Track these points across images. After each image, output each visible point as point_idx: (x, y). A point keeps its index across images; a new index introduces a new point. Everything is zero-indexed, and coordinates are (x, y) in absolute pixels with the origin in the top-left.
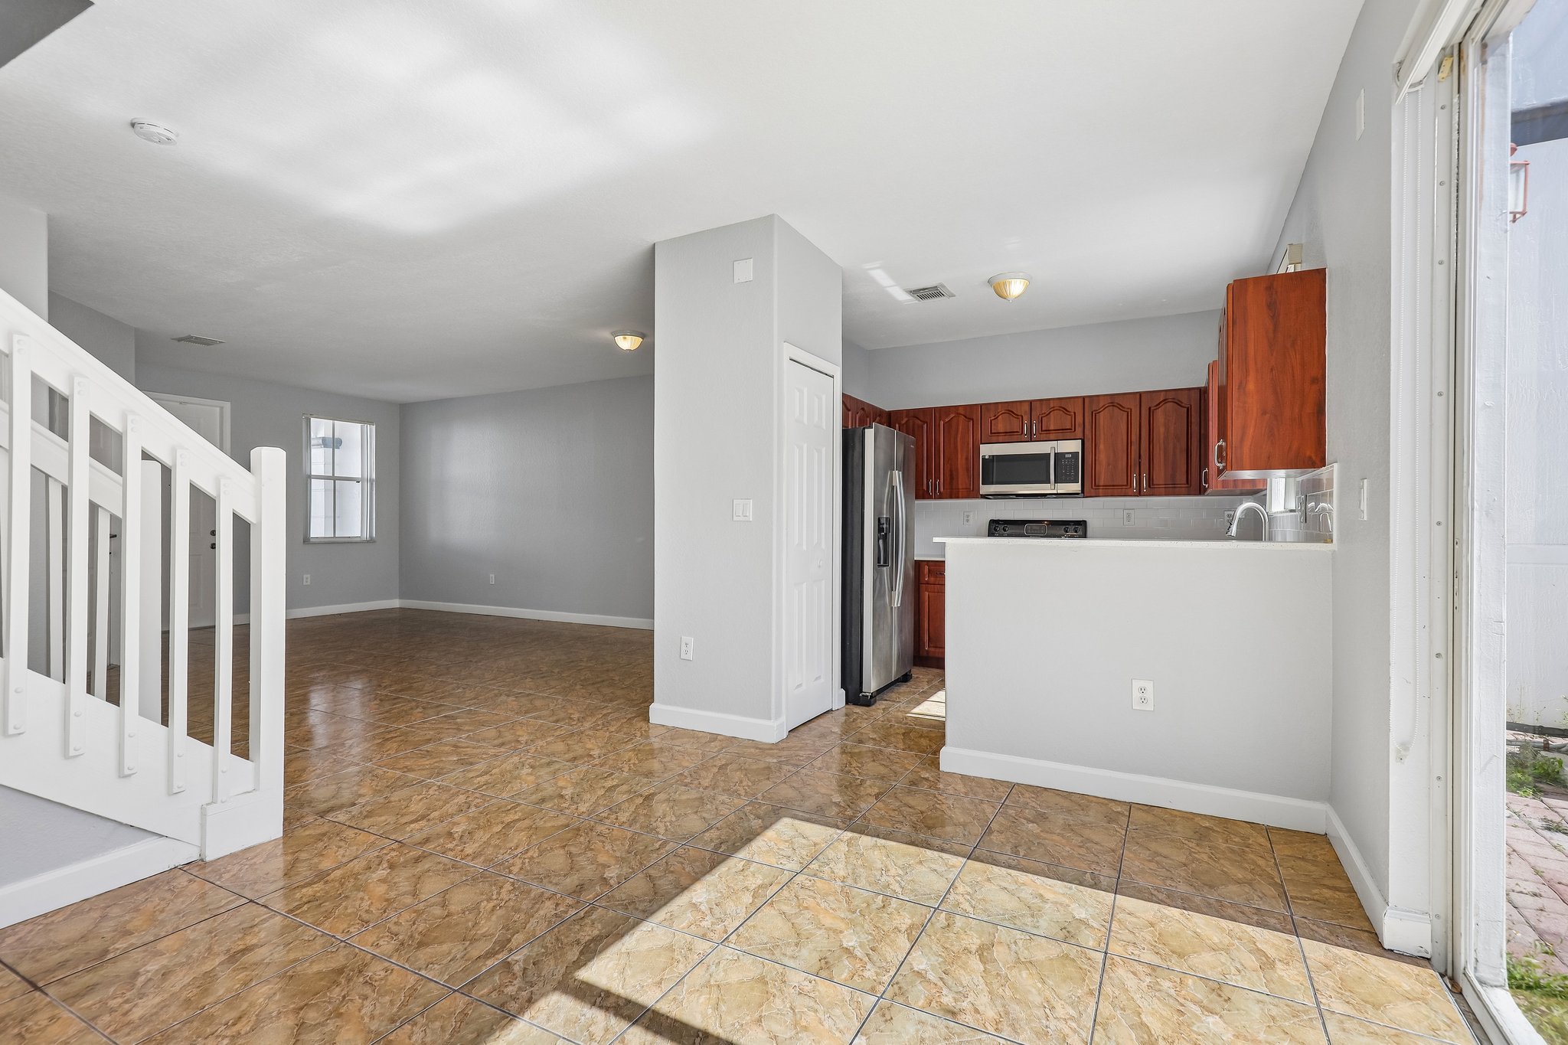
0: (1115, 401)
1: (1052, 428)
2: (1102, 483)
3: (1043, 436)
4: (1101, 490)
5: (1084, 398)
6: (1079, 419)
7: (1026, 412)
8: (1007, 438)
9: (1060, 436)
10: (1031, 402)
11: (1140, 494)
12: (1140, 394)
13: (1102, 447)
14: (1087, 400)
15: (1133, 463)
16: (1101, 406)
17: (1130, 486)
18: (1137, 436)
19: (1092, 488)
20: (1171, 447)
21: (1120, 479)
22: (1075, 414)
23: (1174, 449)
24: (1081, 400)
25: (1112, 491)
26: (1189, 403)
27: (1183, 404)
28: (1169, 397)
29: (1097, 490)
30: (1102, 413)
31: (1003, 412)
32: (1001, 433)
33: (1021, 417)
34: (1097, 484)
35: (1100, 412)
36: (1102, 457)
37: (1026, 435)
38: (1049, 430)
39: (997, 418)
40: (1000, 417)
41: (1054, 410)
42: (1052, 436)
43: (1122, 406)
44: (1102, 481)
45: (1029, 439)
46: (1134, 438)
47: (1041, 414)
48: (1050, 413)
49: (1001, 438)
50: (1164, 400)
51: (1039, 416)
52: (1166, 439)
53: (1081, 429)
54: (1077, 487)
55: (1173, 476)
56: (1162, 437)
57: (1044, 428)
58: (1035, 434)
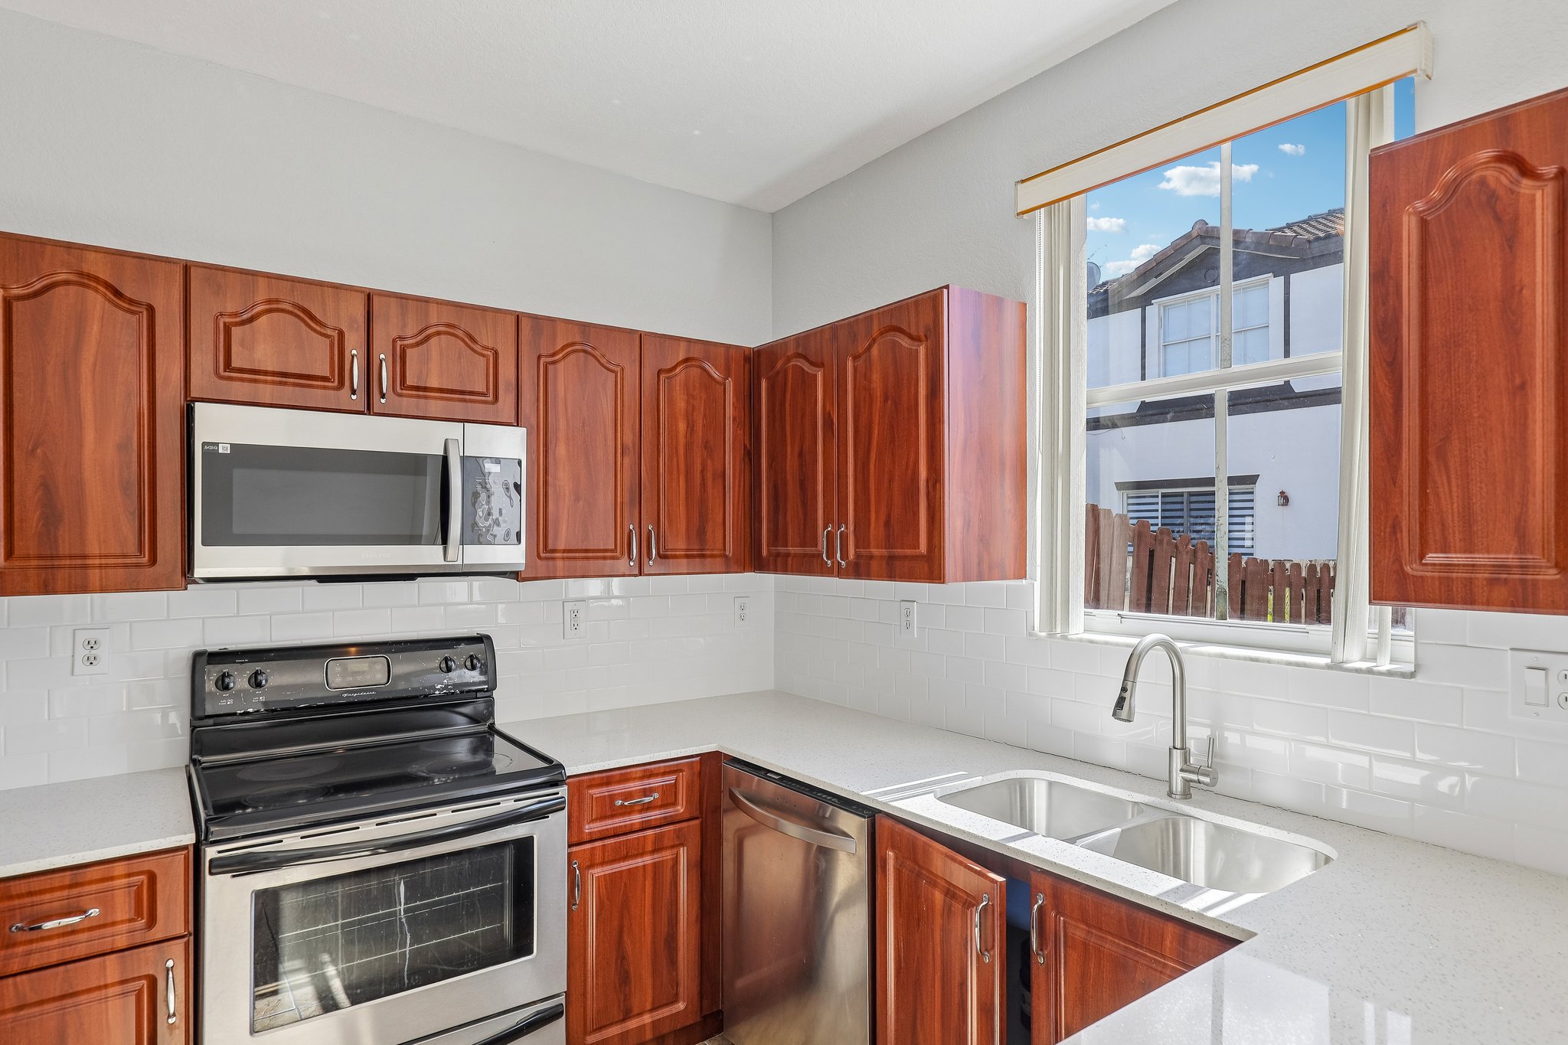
0: (591, 343)
1: (433, 383)
2: (561, 546)
3: (408, 404)
4: (557, 563)
5: (518, 317)
6: (507, 372)
7: (352, 323)
8: (289, 393)
9: (458, 409)
10: (369, 297)
11: (640, 571)
12: (641, 336)
13: (560, 450)
14: (525, 325)
15: (626, 500)
16: (559, 347)
17: (622, 554)
18: (634, 434)
19: (539, 556)
20: (698, 467)
21: (603, 536)
22: (496, 354)
23: (702, 471)
24: (512, 320)
25: (585, 562)
26: (727, 375)
27: (716, 374)
28: (698, 353)
29: (551, 562)
30: (561, 366)
31: (273, 307)
32: (266, 373)
33: (341, 334)
34: (550, 547)
35: (554, 363)
36: (562, 478)
37: (354, 392)
38: (425, 389)
39: (251, 320)
40: (264, 319)
41: (438, 333)
42: (435, 406)
43: (604, 356)
44: (562, 538)
45: (362, 407)
46: (629, 438)
47: (401, 338)
48: (427, 338)
49: (266, 392)
50: (686, 360)
51: (394, 341)
52: (689, 446)
53: (512, 397)
54: (514, 555)
55: (702, 533)
56: (682, 440)
57: (409, 382)
58: (383, 396)
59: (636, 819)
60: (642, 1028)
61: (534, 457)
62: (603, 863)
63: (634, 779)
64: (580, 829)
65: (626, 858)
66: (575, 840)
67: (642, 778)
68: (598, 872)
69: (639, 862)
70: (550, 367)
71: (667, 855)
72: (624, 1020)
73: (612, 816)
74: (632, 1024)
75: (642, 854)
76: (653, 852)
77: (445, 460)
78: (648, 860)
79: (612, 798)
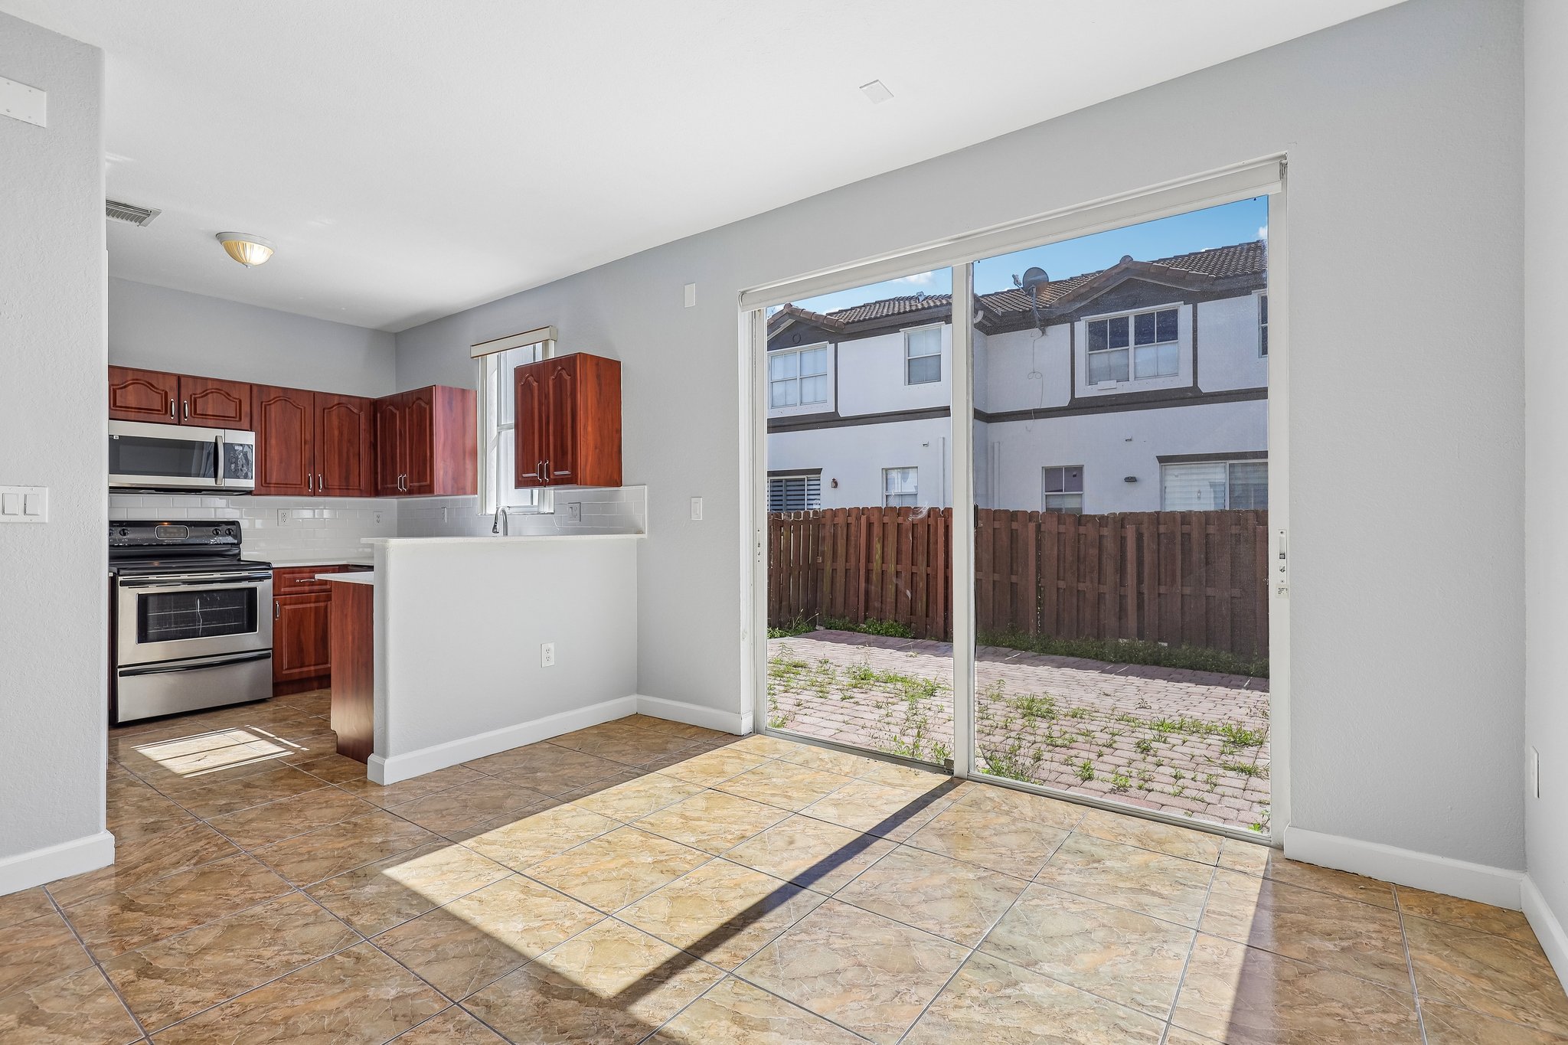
0: (287, 396)
1: (210, 412)
2: (274, 481)
3: (197, 421)
4: (272, 489)
5: (251, 386)
6: (246, 408)
7: (171, 388)
8: (142, 416)
9: (222, 423)
10: (179, 377)
11: (314, 494)
12: (314, 393)
13: (273, 441)
14: (255, 390)
15: (307, 462)
16: (272, 398)
17: (305, 485)
18: (311, 435)
19: (262, 485)
20: (345, 450)
21: (294, 477)
22: (240, 401)
23: (347, 453)
24: (248, 387)
25: (286, 489)
26: (361, 410)
27: (355, 411)
28: (343, 402)
29: (268, 488)
30: (273, 406)
31: (136, 382)
32: (132, 408)
33: (166, 393)
34: (268, 482)
35: (270, 404)
36: (274, 453)
37: (172, 416)
38: (206, 415)
39: (125, 387)
40: (130, 387)
41: (212, 392)
42: (210, 423)
43: (294, 402)
44: (274, 477)
45: (176, 422)
46: (308, 437)
47: (194, 394)
48: (207, 394)
49: (132, 415)
50: (339, 404)
51: (191, 396)
52: (340, 441)
53: (248, 419)
54: (250, 483)
55: (347, 479)
56: (336, 439)
57: (198, 412)
58: (186, 418)
59: (307, 588)
60: (310, 671)
61: (260, 444)
62: (290, 604)
63: (306, 573)
64: (280, 589)
65: (302, 603)
66: (277, 593)
67: (310, 572)
68: (287, 607)
69: (308, 605)
70: (268, 407)
71: (322, 604)
72: (301, 667)
73: (295, 586)
74: (305, 669)
75: (310, 603)
76: (315, 602)
77: (216, 444)
78: (313, 605)
79: (295, 579)
